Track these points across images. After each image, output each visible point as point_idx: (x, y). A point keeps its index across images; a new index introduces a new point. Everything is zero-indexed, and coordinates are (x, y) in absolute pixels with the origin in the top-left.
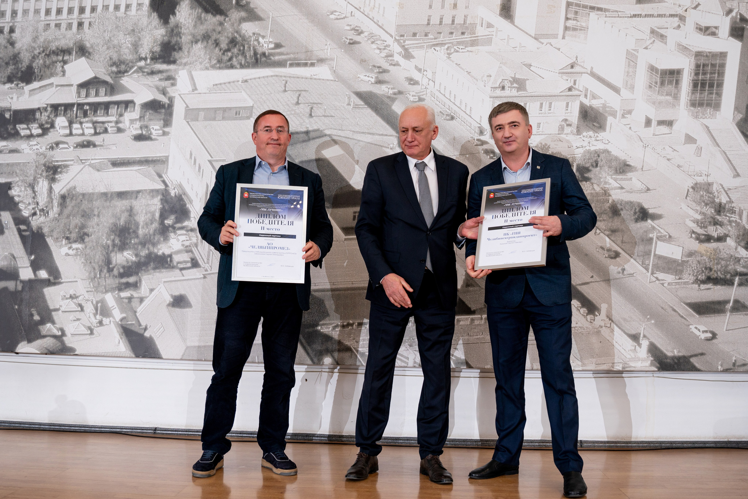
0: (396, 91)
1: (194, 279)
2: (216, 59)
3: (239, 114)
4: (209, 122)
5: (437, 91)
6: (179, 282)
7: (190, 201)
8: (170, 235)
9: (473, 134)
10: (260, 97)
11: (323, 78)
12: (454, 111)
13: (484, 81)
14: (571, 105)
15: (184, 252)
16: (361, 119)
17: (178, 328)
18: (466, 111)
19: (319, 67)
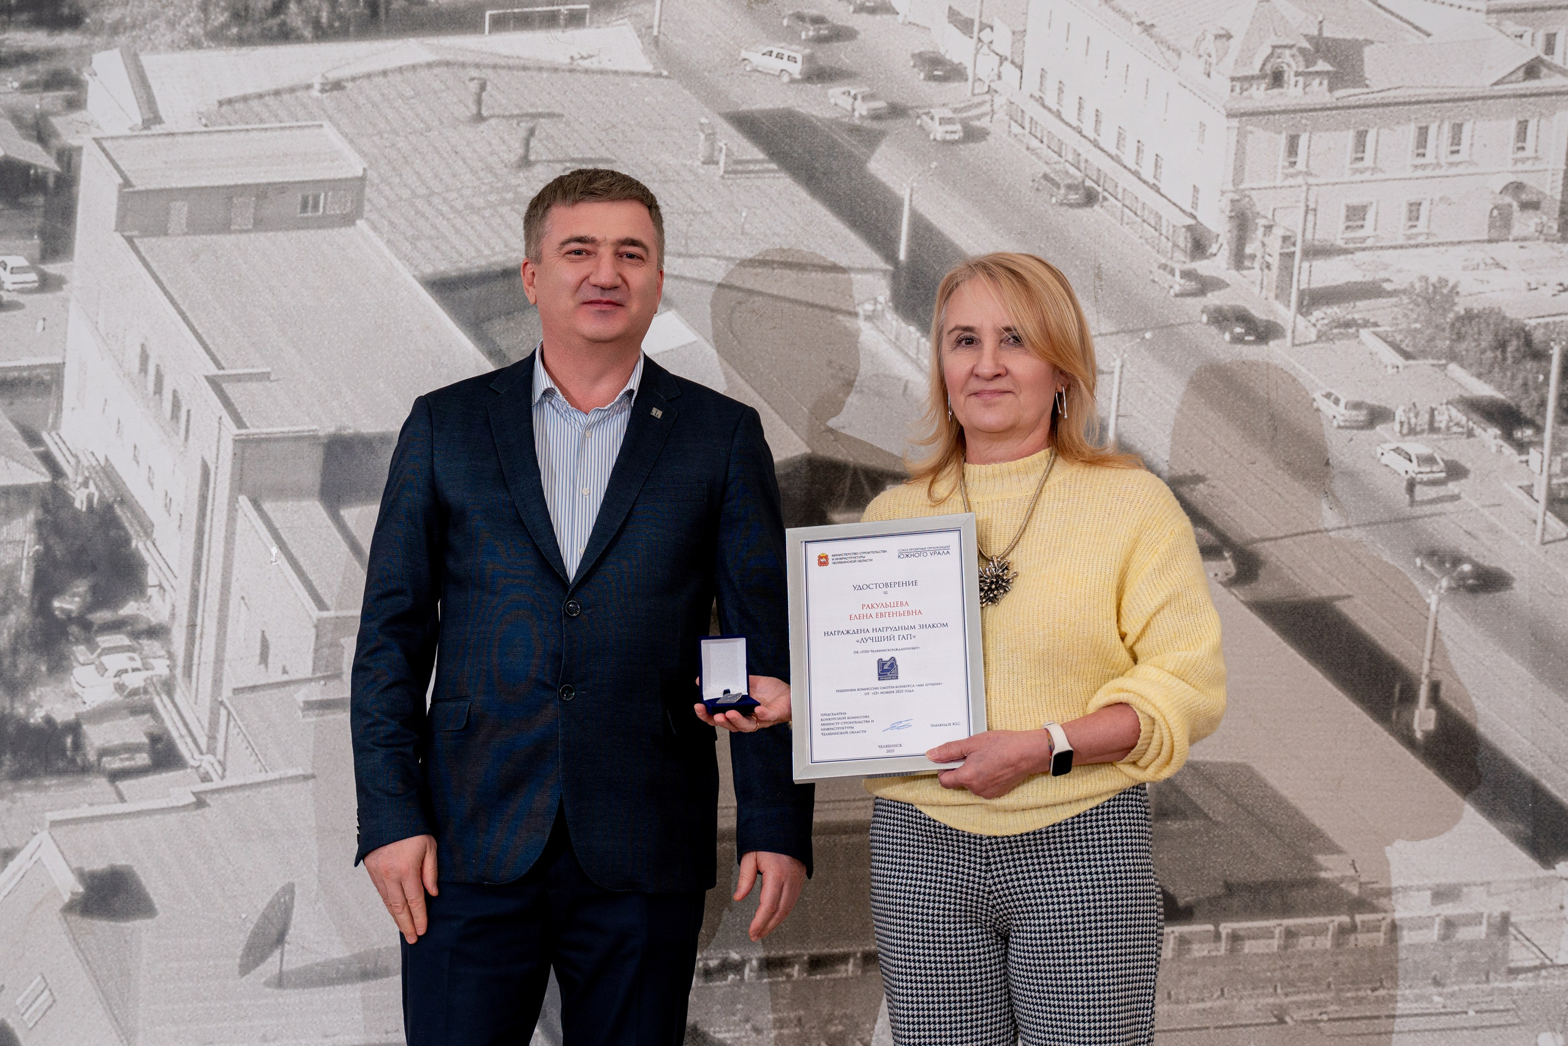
0: (880, 104)
1: (162, 810)
2: (225, 9)
3: (316, 207)
4: (208, 239)
5: (1032, 101)
6: (105, 823)
7: (142, 526)
8: (73, 653)
9: (1169, 255)
10: (387, 144)
11: (614, 68)
12: (1095, 173)
13: (1206, 57)
14: (1535, 128)
15: (124, 712)
16: (755, 214)
17: (102, 992)
18: (1138, 169)
19: (598, 27)
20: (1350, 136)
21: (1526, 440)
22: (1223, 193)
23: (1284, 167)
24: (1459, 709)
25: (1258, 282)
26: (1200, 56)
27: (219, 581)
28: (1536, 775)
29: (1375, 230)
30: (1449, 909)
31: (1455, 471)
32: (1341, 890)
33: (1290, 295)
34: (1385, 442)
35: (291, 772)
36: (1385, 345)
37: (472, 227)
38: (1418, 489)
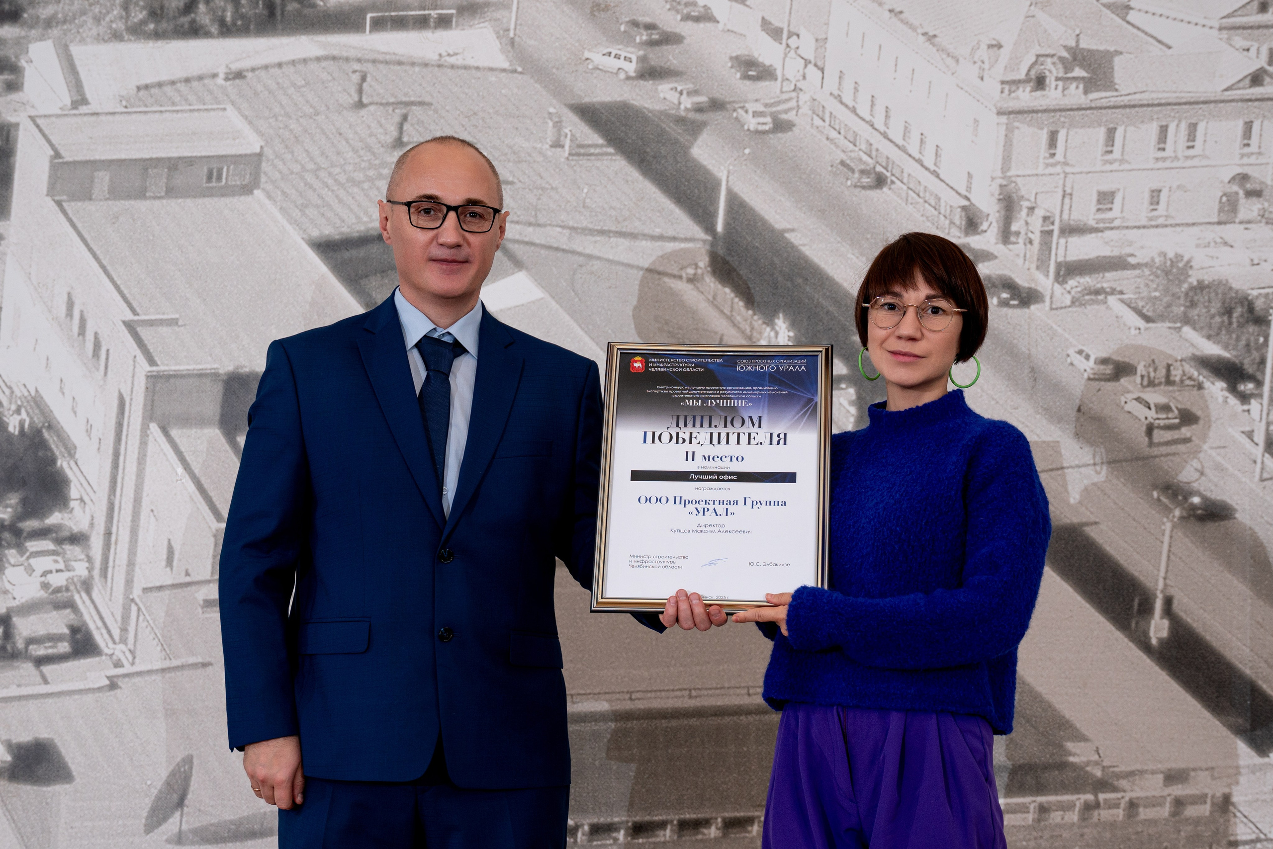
0: (703, 99)
1: (80, 692)
2: (143, 8)
3: (219, 178)
4: (127, 203)
5: (832, 99)
6: (31, 702)
7: (66, 448)
8: (5, 556)
9: (947, 231)
10: (281, 125)
11: (476, 65)
12: (884, 160)
13: (980, 63)
14: (1259, 128)
15: (49, 607)
16: (595, 190)
17: (26, 846)
18: (921, 157)
19: (463, 29)
20: (1101, 133)
21: (1248, 392)
22: (993, 179)
23: (1045, 158)
24: (1189, 620)
25: (1022, 255)
26: (975, 63)
27: (132, 496)
28: (1253, 677)
29: (1122, 212)
30: (1178, 790)
31: (1188, 418)
32: (1087, 772)
33: (1048, 266)
34: (1129, 392)
35: (191, 660)
36: (1129, 310)
37: (353, 198)
38: (1156, 433)
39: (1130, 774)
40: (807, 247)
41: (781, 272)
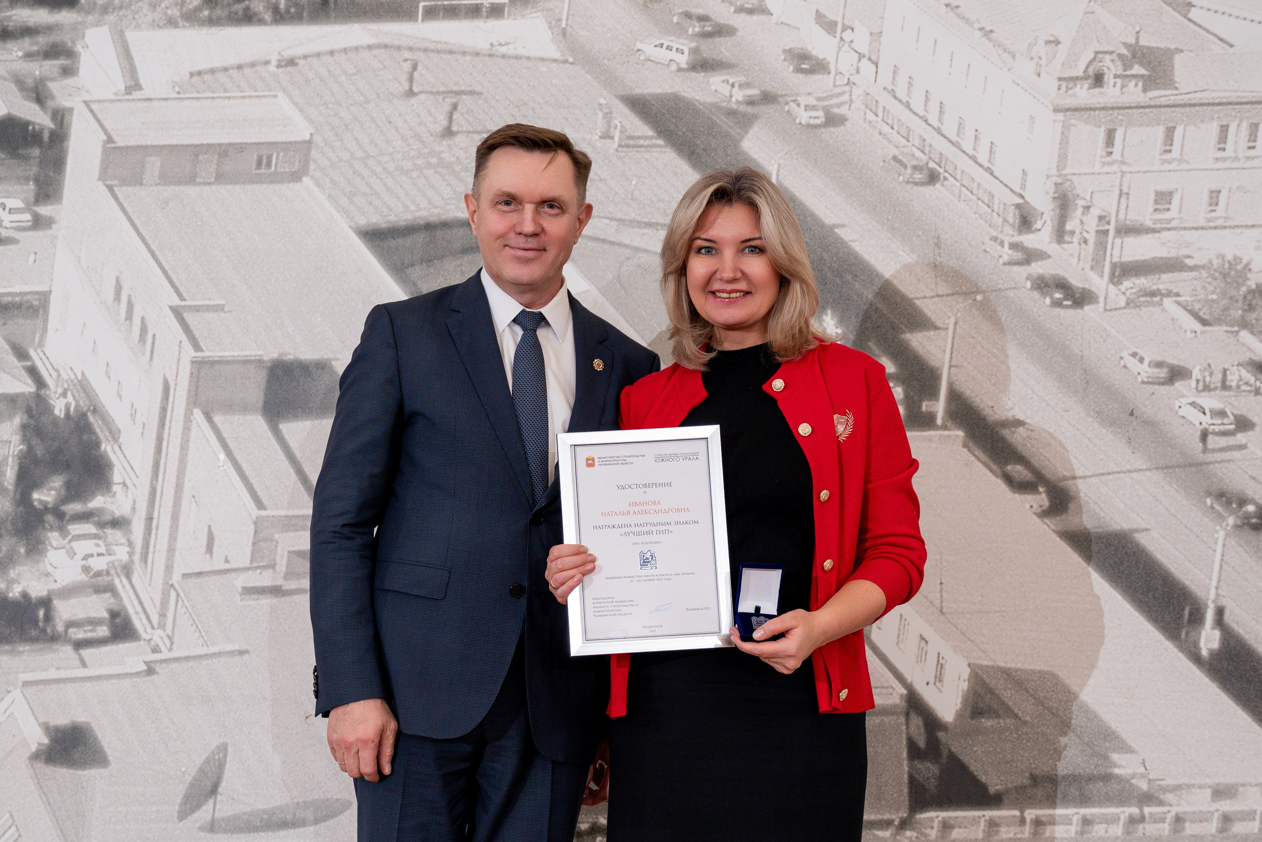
0: (754, 92)
1: (117, 676)
3: (269, 165)
4: (177, 189)
5: (885, 93)
6: (69, 685)
7: (110, 432)
8: (48, 539)
9: (1000, 229)
10: (332, 113)
11: (527, 54)
12: (938, 156)
13: (1037, 59)
15: (90, 590)
16: (643, 182)
17: (61, 830)
18: (975, 154)
19: (515, 19)
20: (1160, 132)
22: (1048, 177)
23: (1102, 156)
24: (1240, 631)
25: (1076, 255)
26: (1032, 58)
27: (174, 481)
29: (1180, 212)
30: (1226, 806)
31: (1243, 424)
32: (1132, 785)
33: (1103, 266)
34: (1183, 396)
35: (229, 647)
36: (1185, 312)
37: (401, 186)
38: (1210, 438)
39: (1178, 788)
40: (857, 243)
41: (830, 267)
